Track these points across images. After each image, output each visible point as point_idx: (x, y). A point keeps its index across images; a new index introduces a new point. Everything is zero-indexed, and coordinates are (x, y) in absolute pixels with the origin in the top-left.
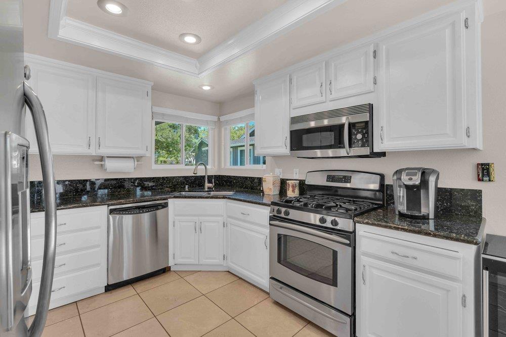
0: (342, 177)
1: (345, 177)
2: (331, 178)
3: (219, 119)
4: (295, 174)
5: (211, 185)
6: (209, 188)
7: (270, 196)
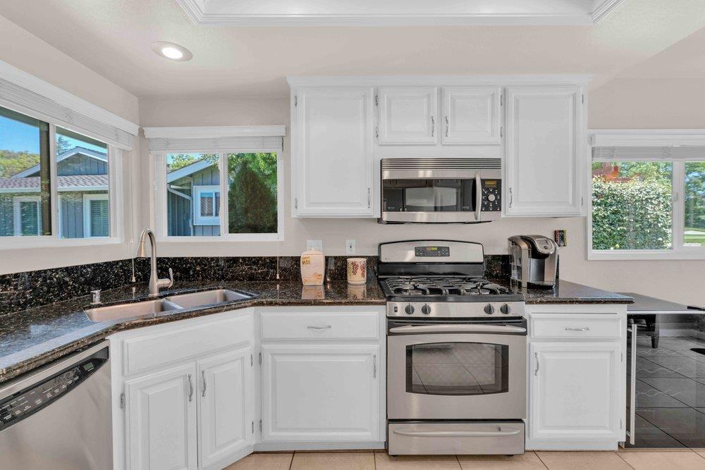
0: (436, 249)
1: (439, 248)
2: (420, 252)
3: (141, 132)
4: (348, 248)
5: (166, 282)
6: (161, 289)
7: (318, 288)
